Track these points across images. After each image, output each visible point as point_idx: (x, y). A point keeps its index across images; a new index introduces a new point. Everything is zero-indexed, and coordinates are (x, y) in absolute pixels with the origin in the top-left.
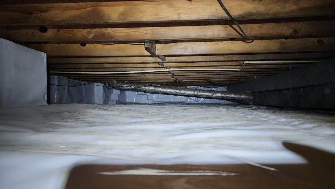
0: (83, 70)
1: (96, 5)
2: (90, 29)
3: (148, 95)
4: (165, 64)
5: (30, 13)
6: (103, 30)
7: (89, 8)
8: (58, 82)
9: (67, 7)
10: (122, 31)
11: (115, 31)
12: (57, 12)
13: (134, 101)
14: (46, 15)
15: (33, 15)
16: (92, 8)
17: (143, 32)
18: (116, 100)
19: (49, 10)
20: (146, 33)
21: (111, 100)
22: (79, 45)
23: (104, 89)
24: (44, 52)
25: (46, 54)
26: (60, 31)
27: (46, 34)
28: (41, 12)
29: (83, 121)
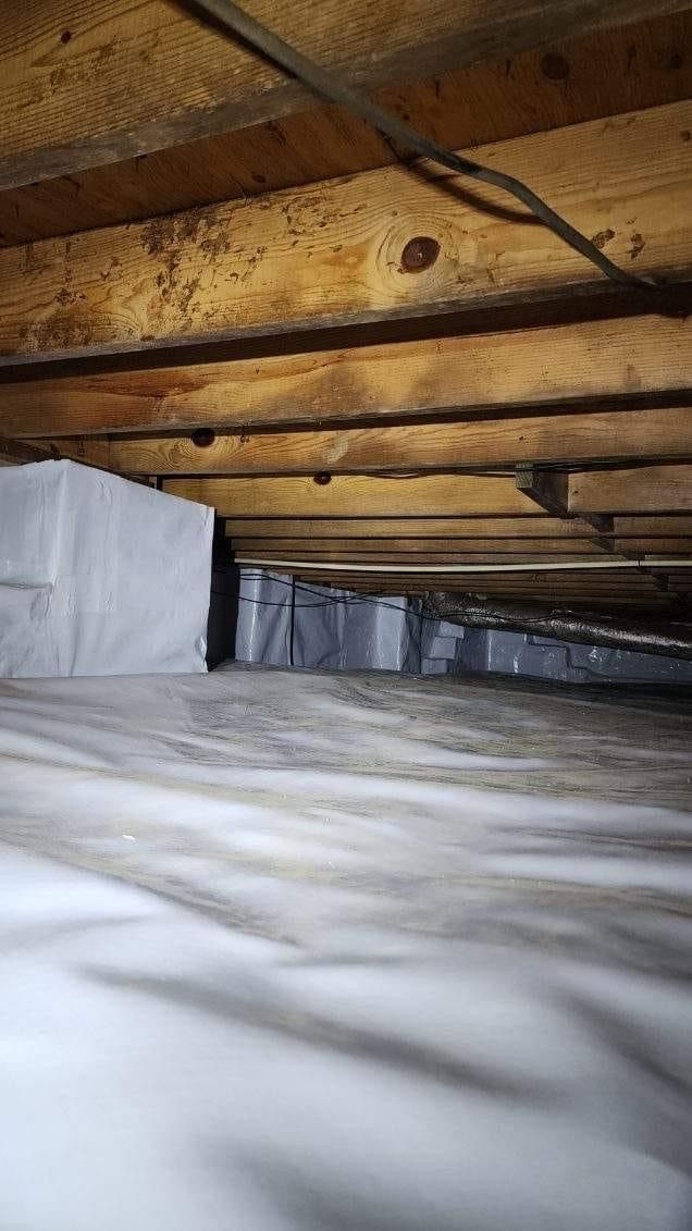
0: (333, 556)
1: (342, 359)
2: (335, 432)
3: (568, 650)
4: (618, 541)
5: (160, 396)
6: (375, 431)
7: (322, 369)
8: (264, 591)
9: (258, 371)
10: (437, 435)
11: (413, 434)
12: (231, 386)
13: (516, 666)
14: (199, 398)
15: (165, 401)
16: (330, 367)
17: (511, 434)
18: (449, 660)
19: (207, 383)
20: (522, 438)
21: (431, 656)
22: (311, 479)
23: (408, 622)
24: (209, 504)
25: (212, 510)
26: (248, 441)
27: (208, 450)
28: (186, 391)
29: (274, 739)
